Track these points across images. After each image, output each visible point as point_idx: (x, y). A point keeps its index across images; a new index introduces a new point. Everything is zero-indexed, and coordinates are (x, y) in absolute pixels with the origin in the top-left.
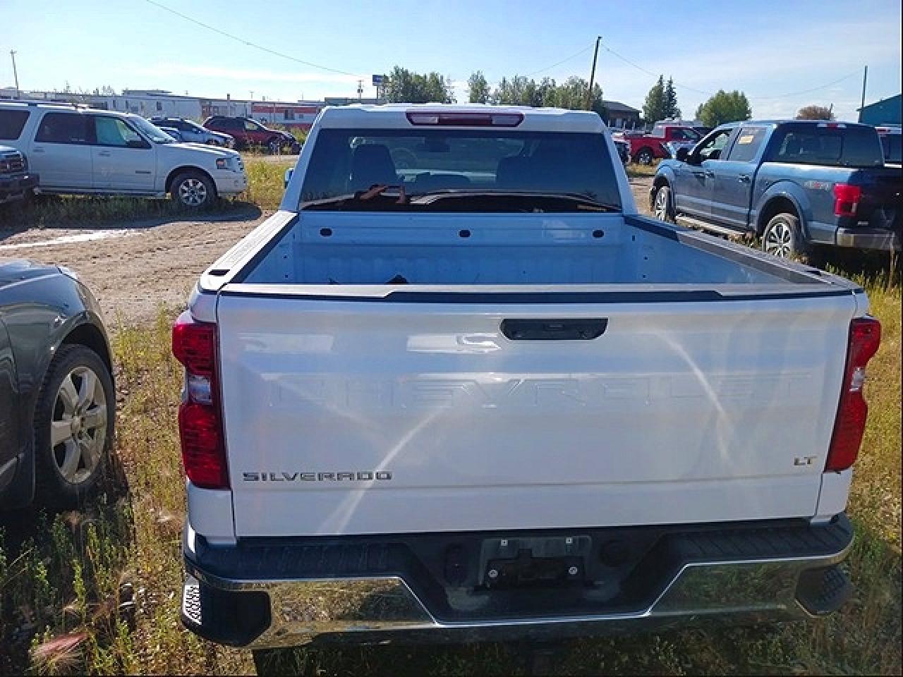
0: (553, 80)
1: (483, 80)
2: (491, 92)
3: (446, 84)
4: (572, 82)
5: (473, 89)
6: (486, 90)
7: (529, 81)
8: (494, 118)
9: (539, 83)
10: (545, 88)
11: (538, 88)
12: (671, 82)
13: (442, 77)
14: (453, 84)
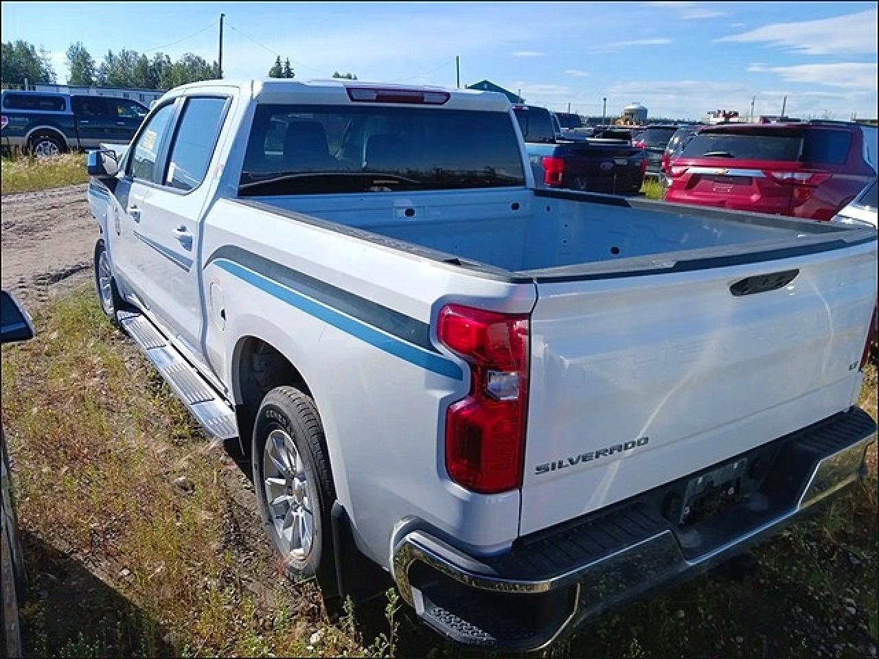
0: (167, 56)
1: (85, 53)
2: (97, 65)
3: (39, 54)
4: (189, 59)
5: (73, 62)
6: (89, 63)
7: (140, 55)
8: (426, 95)
9: (151, 57)
10: (159, 64)
11: (151, 64)
12: (288, 63)
13: (33, 47)
14: (48, 56)
